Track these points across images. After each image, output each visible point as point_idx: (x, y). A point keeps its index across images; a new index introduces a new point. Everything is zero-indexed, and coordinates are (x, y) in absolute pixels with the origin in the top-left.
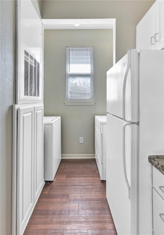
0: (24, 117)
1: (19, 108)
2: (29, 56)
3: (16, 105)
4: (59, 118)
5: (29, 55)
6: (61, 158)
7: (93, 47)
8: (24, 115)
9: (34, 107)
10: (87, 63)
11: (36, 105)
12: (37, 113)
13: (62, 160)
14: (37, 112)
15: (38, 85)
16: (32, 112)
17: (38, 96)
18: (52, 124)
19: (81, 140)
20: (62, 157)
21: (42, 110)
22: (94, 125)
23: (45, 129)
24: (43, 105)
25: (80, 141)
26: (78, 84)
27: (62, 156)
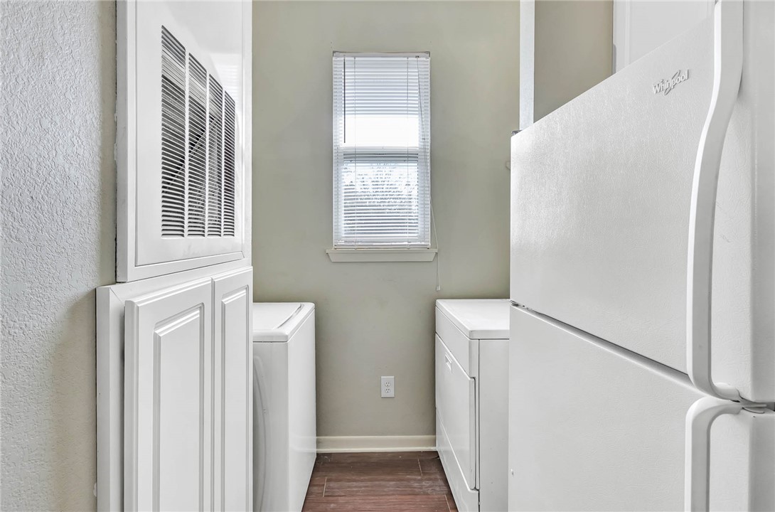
0: (157, 340)
1: (130, 304)
2: (187, 61)
3: (113, 287)
4: (309, 307)
5: (187, 57)
6: (315, 450)
7: (429, 53)
8: (162, 331)
9: (213, 284)
10: (407, 111)
11: (220, 275)
12: (223, 306)
13: (319, 456)
14: (226, 301)
15: (230, 189)
16: (202, 307)
17: (231, 231)
18: (284, 340)
19: (388, 386)
20: (318, 447)
21: (247, 288)
22: (433, 332)
23: (257, 357)
24: (251, 269)
25: (384, 388)
26: (358, 188)
27: (318, 443)
